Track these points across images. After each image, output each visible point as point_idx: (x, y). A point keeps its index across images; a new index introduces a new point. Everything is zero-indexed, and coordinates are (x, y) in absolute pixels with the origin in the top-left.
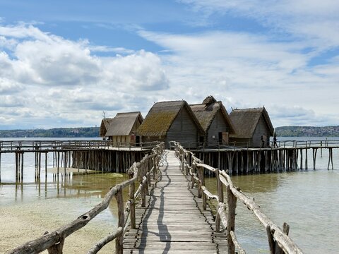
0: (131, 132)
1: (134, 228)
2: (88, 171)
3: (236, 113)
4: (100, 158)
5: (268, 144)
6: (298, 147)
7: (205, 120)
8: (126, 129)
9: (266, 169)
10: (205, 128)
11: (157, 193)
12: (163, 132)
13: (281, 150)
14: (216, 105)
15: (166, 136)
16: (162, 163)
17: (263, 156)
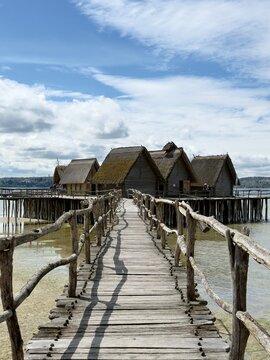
0: (87, 180)
1: (89, 263)
2: (41, 221)
3: (198, 160)
4: (53, 207)
5: (232, 193)
6: (263, 196)
7: (165, 167)
8: (82, 177)
9: (229, 220)
10: (165, 175)
11: (114, 234)
12: (120, 180)
13: (245, 199)
14: (177, 151)
15: (123, 184)
16: (119, 210)
17: (226, 207)
